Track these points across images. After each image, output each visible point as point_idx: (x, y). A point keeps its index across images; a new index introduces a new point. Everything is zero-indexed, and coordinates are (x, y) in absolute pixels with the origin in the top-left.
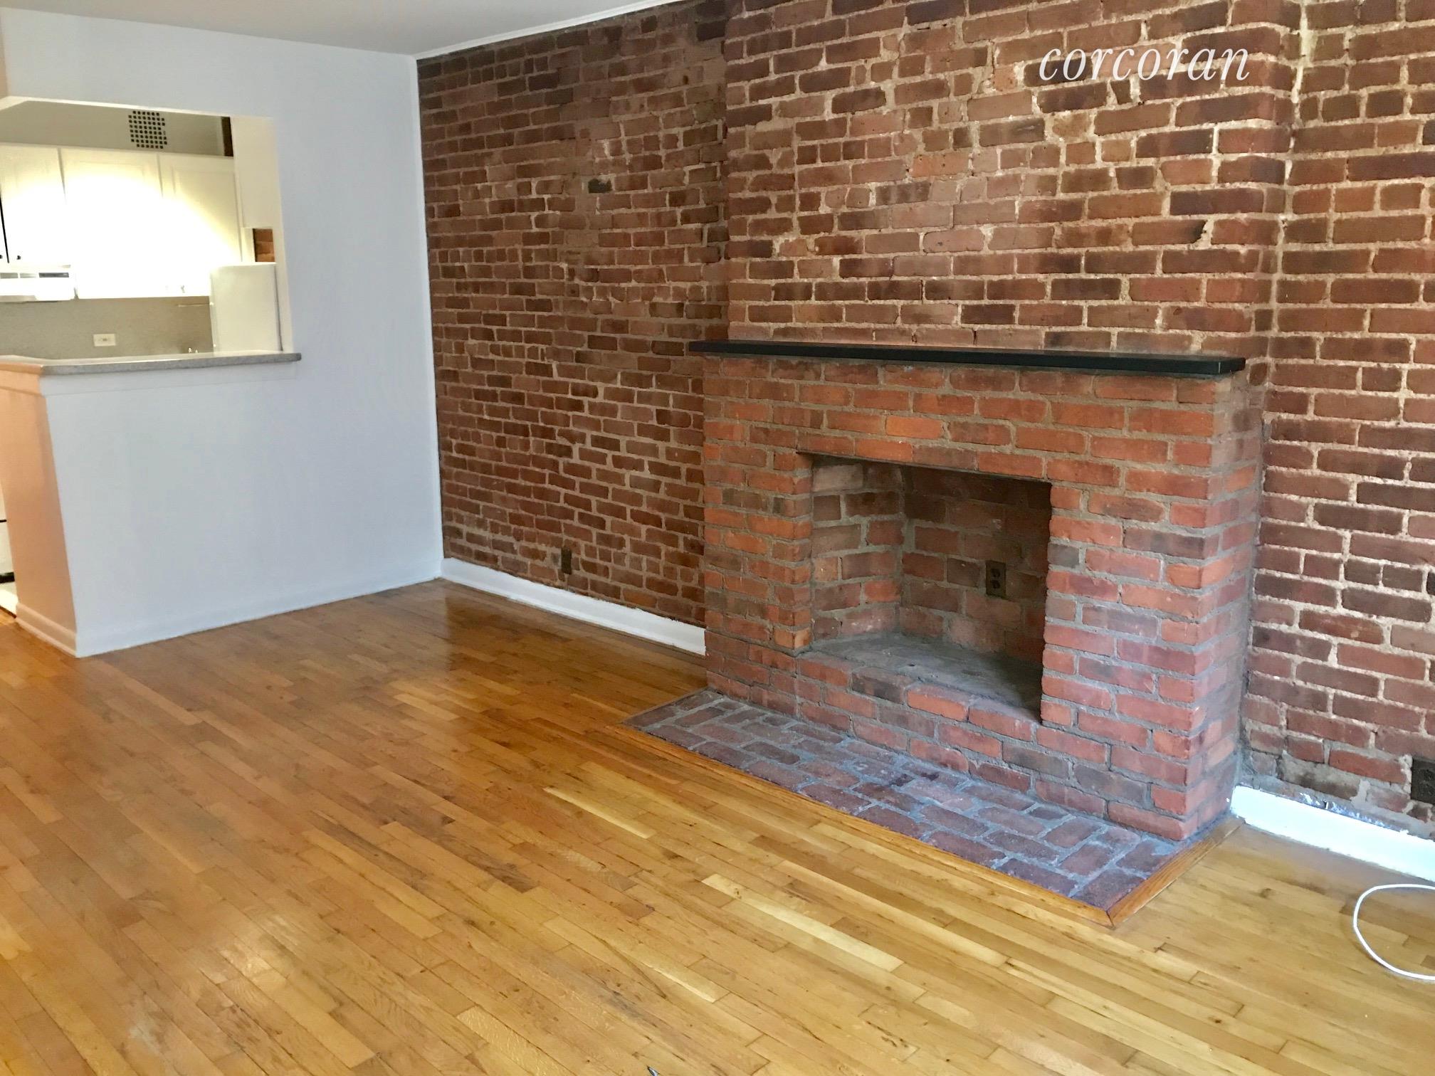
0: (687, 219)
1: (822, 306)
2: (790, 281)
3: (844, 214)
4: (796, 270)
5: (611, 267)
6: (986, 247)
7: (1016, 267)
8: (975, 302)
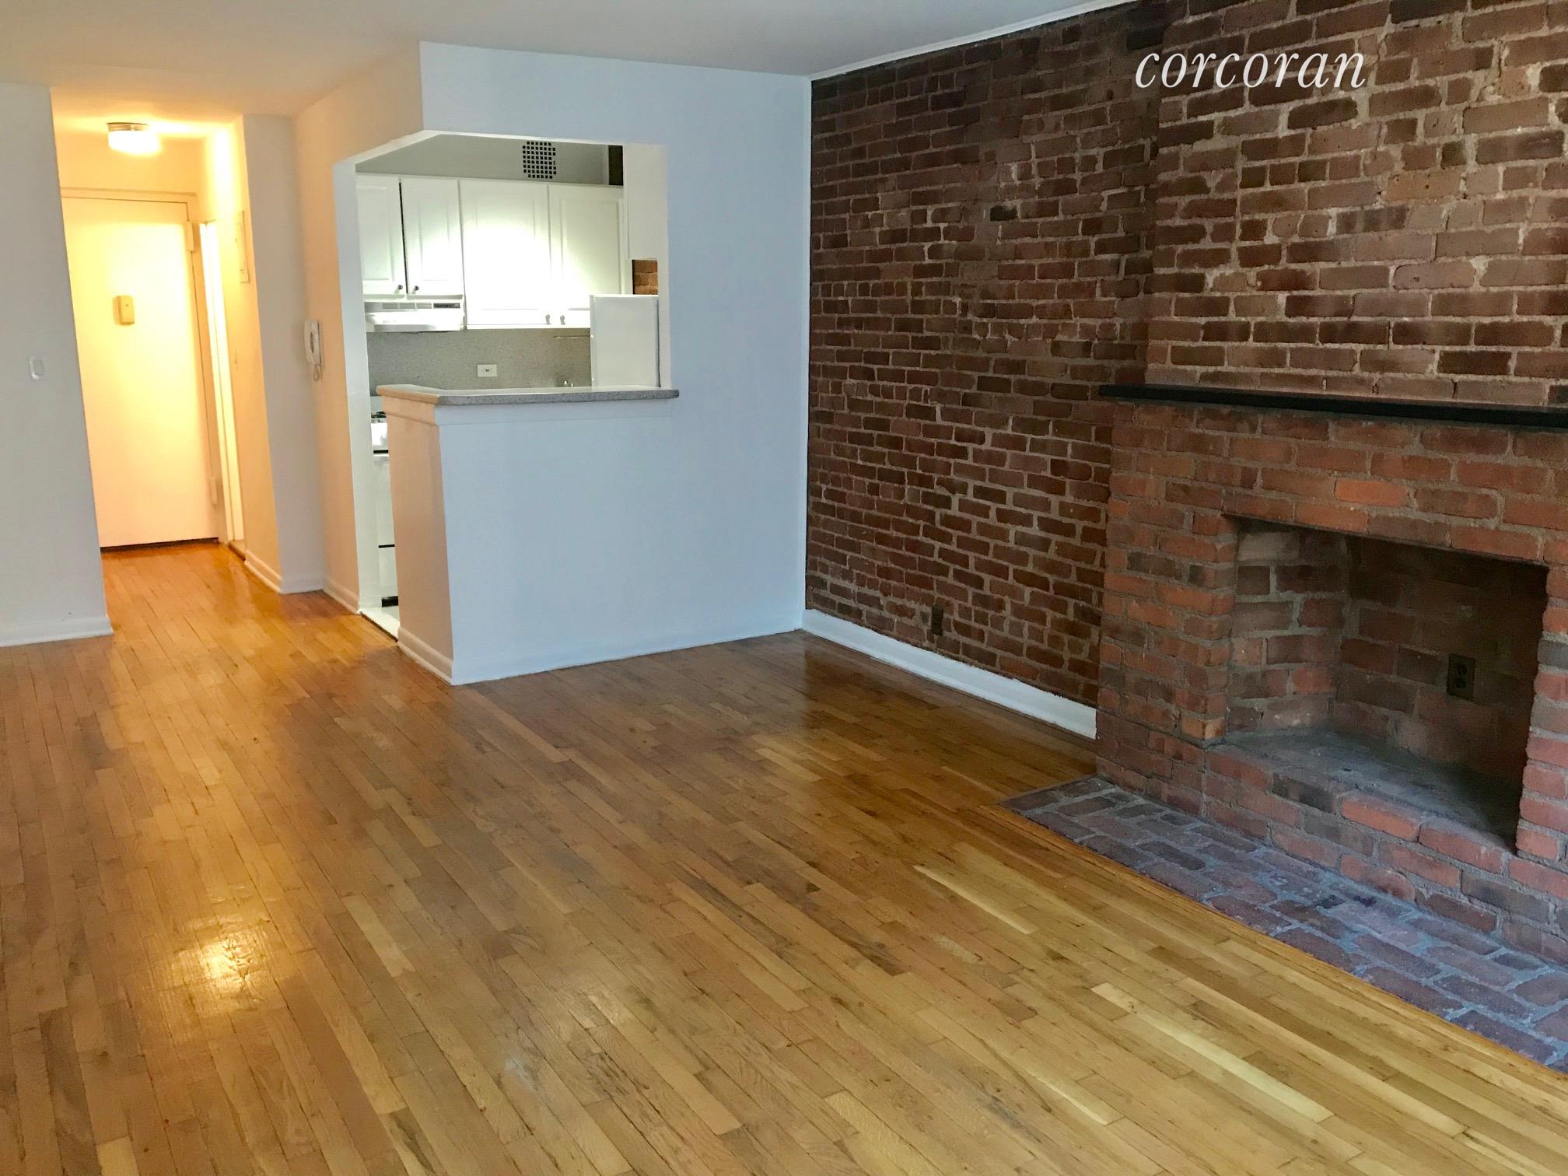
0: (1101, 248)
1: (1262, 349)
2: (1223, 319)
3: (1294, 245)
4: (1232, 308)
5: (1010, 301)
6: (1476, 283)
7: (1515, 307)
8: (1458, 349)
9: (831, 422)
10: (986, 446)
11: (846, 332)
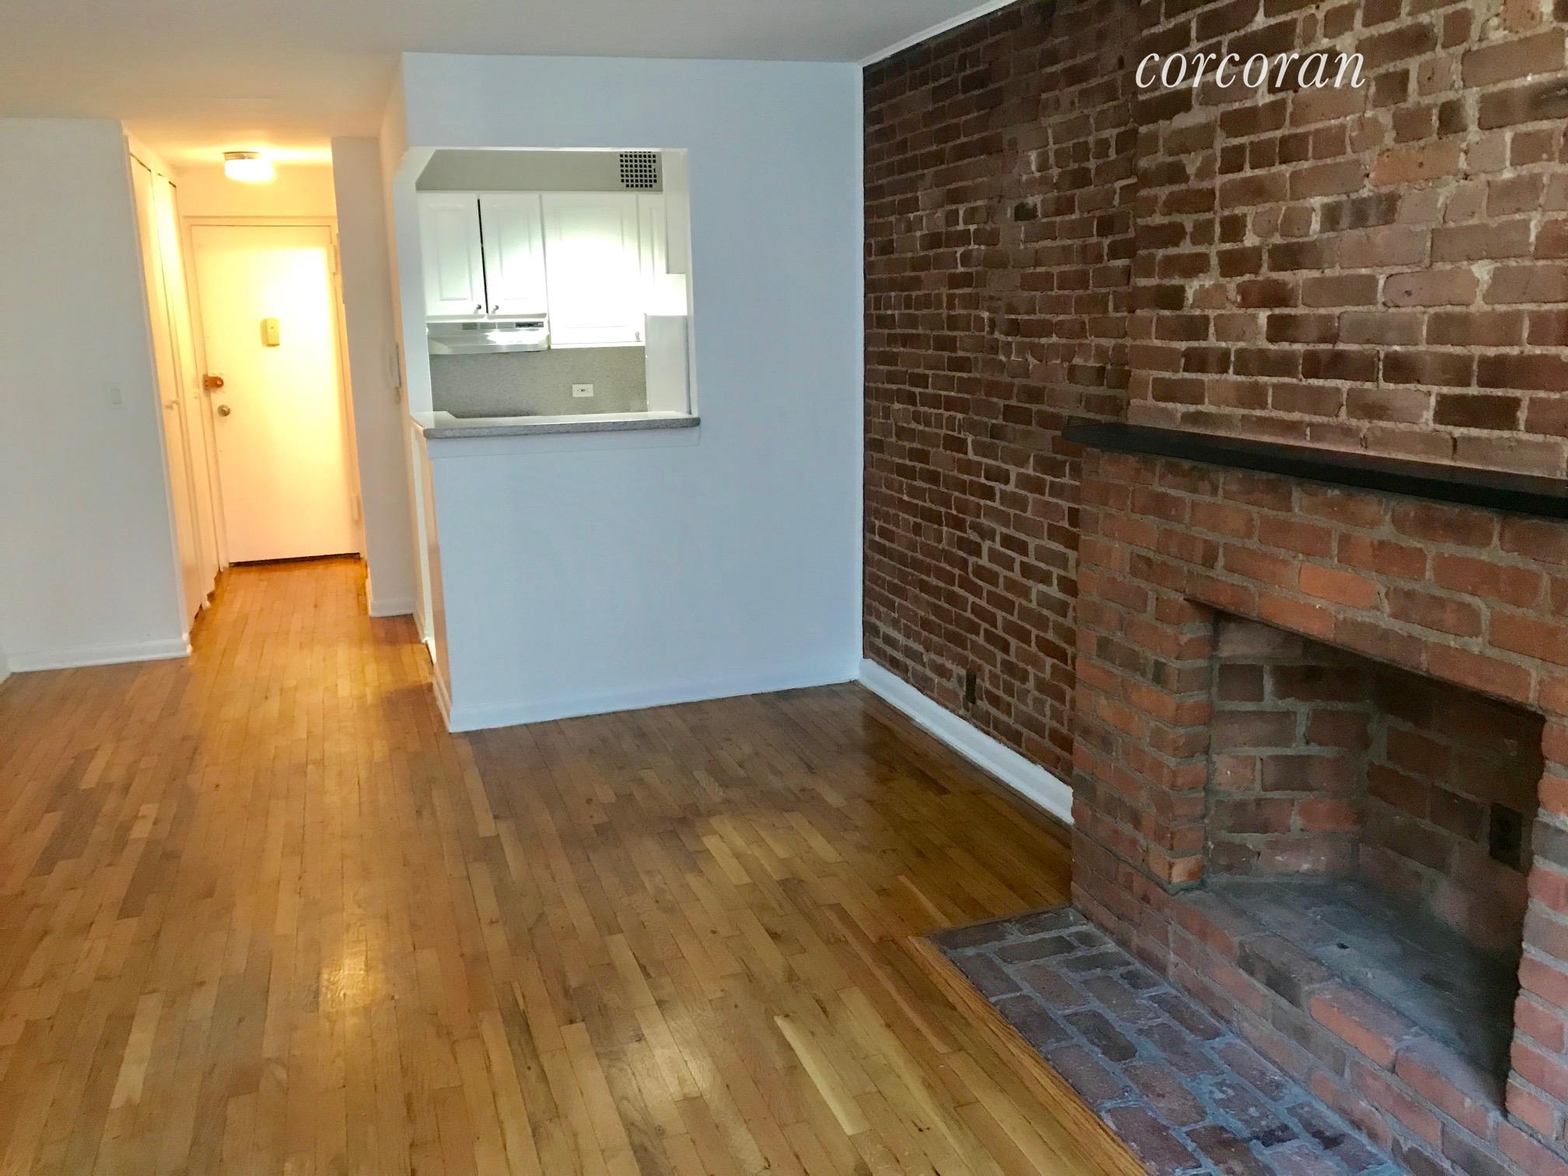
0: (1114, 254)
1: (1242, 383)
2: (1203, 344)
3: (1275, 246)
4: (1212, 329)
5: (1032, 317)
6: (1479, 300)
7: (1525, 334)
8: (1457, 391)
9: (881, 451)
10: (1011, 487)
11: (895, 350)
